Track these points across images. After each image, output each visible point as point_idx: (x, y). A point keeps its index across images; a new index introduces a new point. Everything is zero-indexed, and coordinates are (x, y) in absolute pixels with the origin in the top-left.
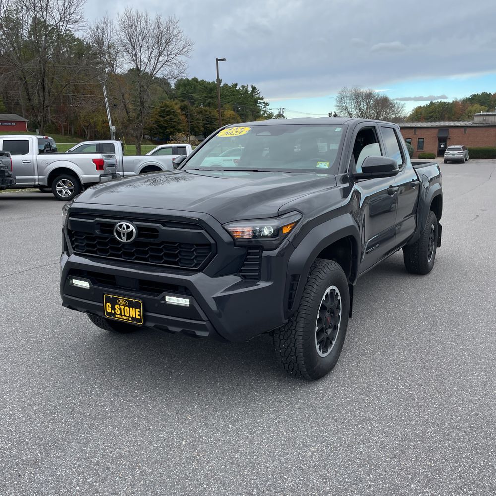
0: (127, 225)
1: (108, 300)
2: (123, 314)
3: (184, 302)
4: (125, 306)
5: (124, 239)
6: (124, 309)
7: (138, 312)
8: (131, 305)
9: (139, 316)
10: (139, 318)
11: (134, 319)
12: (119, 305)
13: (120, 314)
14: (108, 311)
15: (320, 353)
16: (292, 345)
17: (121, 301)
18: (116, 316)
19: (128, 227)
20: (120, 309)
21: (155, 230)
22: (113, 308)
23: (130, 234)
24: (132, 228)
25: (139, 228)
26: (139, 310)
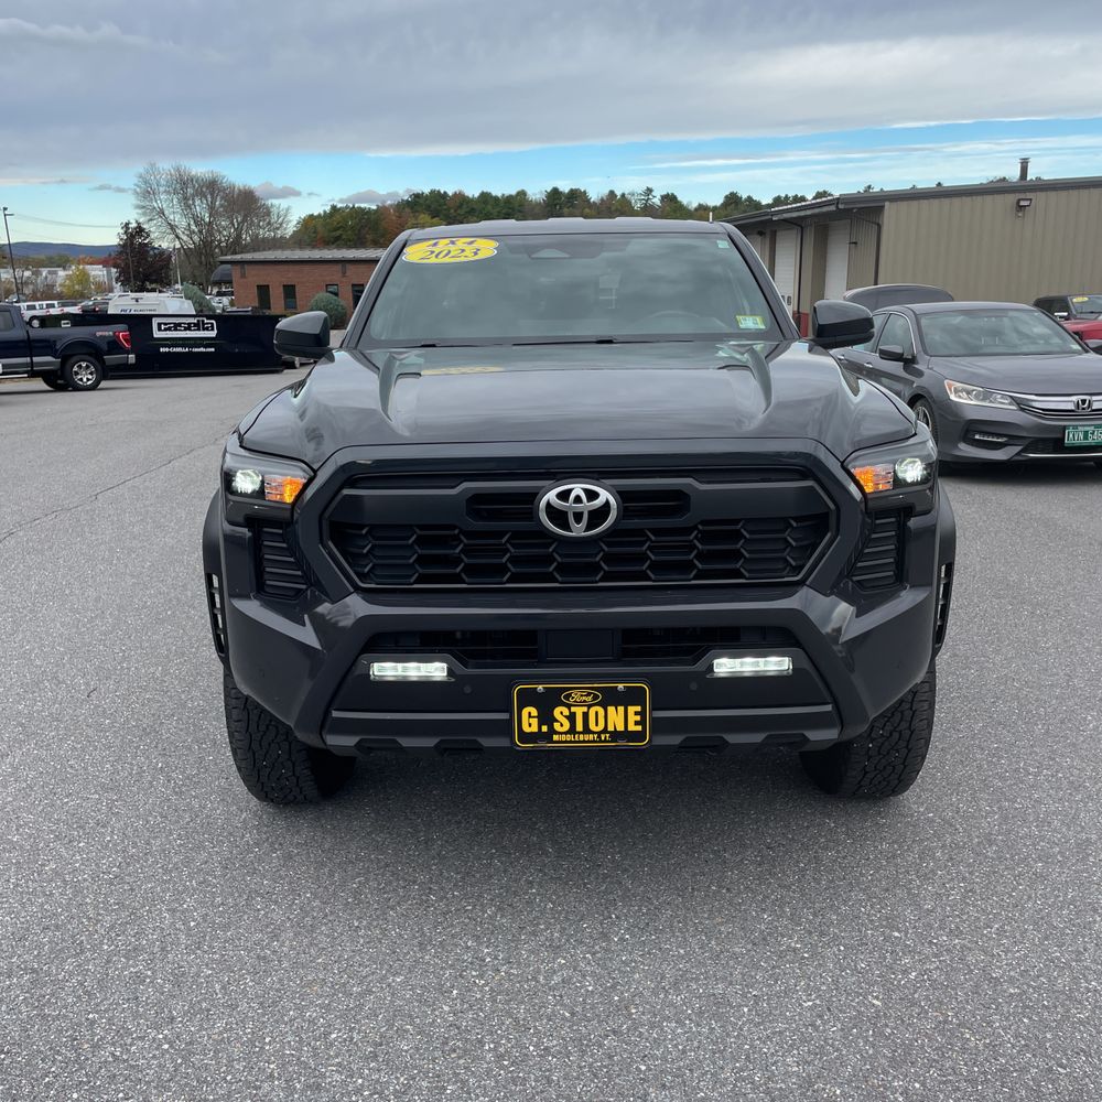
0: (586, 491)
1: (528, 699)
2: (579, 727)
4: (589, 706)
5: (578, 530)
6: (586, 715)
7: (636, 713)
8: (609, 699)
9: (637, 723)
10: (639, 728)
11: (627, 735)
12: (569, 706)
13: (572, 730)
14: (526, 729)
17: (576, 696)
18: (555, 737)
19: (592, 495)
20: (572, 718)
21: (679, 495)
22: (546, 718)
23: (600, 514)
24: (605, 495)
25: (623, 495)
26: (638, 708)
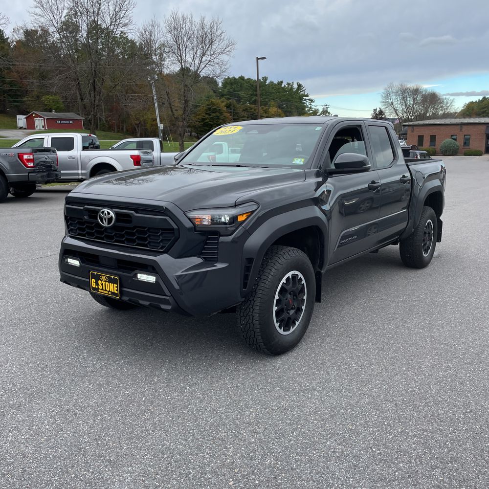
0: (107, 212)
1: (93, 276)
2: (104, 289)
3: (151, 279)
4: (106, 282)
5: (105, 224)
6: (105, 284)
7: (116, 287)
8: (111, 281)
9: (116, 290)
10: (117, 292)
11: (113, 293)
12: (102, 281)
13: (102, 289)
14: (93, 286)
15: (281, 331)
16: (250, 321)
17: (103, 278)
18: (99, 290)
19: (109, 213)
20: (102, 284)
21: (128, 216)
22: (97, 284)
23: (110, 220)
24: (112, 214)
25: (117, 214)
26: (116, 285)
